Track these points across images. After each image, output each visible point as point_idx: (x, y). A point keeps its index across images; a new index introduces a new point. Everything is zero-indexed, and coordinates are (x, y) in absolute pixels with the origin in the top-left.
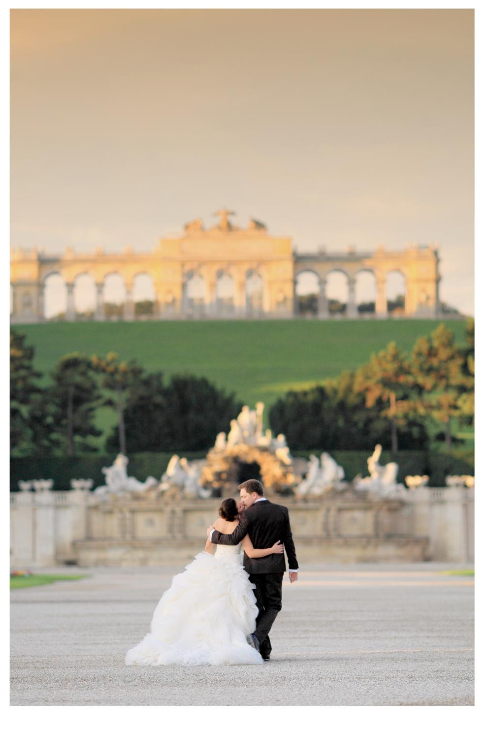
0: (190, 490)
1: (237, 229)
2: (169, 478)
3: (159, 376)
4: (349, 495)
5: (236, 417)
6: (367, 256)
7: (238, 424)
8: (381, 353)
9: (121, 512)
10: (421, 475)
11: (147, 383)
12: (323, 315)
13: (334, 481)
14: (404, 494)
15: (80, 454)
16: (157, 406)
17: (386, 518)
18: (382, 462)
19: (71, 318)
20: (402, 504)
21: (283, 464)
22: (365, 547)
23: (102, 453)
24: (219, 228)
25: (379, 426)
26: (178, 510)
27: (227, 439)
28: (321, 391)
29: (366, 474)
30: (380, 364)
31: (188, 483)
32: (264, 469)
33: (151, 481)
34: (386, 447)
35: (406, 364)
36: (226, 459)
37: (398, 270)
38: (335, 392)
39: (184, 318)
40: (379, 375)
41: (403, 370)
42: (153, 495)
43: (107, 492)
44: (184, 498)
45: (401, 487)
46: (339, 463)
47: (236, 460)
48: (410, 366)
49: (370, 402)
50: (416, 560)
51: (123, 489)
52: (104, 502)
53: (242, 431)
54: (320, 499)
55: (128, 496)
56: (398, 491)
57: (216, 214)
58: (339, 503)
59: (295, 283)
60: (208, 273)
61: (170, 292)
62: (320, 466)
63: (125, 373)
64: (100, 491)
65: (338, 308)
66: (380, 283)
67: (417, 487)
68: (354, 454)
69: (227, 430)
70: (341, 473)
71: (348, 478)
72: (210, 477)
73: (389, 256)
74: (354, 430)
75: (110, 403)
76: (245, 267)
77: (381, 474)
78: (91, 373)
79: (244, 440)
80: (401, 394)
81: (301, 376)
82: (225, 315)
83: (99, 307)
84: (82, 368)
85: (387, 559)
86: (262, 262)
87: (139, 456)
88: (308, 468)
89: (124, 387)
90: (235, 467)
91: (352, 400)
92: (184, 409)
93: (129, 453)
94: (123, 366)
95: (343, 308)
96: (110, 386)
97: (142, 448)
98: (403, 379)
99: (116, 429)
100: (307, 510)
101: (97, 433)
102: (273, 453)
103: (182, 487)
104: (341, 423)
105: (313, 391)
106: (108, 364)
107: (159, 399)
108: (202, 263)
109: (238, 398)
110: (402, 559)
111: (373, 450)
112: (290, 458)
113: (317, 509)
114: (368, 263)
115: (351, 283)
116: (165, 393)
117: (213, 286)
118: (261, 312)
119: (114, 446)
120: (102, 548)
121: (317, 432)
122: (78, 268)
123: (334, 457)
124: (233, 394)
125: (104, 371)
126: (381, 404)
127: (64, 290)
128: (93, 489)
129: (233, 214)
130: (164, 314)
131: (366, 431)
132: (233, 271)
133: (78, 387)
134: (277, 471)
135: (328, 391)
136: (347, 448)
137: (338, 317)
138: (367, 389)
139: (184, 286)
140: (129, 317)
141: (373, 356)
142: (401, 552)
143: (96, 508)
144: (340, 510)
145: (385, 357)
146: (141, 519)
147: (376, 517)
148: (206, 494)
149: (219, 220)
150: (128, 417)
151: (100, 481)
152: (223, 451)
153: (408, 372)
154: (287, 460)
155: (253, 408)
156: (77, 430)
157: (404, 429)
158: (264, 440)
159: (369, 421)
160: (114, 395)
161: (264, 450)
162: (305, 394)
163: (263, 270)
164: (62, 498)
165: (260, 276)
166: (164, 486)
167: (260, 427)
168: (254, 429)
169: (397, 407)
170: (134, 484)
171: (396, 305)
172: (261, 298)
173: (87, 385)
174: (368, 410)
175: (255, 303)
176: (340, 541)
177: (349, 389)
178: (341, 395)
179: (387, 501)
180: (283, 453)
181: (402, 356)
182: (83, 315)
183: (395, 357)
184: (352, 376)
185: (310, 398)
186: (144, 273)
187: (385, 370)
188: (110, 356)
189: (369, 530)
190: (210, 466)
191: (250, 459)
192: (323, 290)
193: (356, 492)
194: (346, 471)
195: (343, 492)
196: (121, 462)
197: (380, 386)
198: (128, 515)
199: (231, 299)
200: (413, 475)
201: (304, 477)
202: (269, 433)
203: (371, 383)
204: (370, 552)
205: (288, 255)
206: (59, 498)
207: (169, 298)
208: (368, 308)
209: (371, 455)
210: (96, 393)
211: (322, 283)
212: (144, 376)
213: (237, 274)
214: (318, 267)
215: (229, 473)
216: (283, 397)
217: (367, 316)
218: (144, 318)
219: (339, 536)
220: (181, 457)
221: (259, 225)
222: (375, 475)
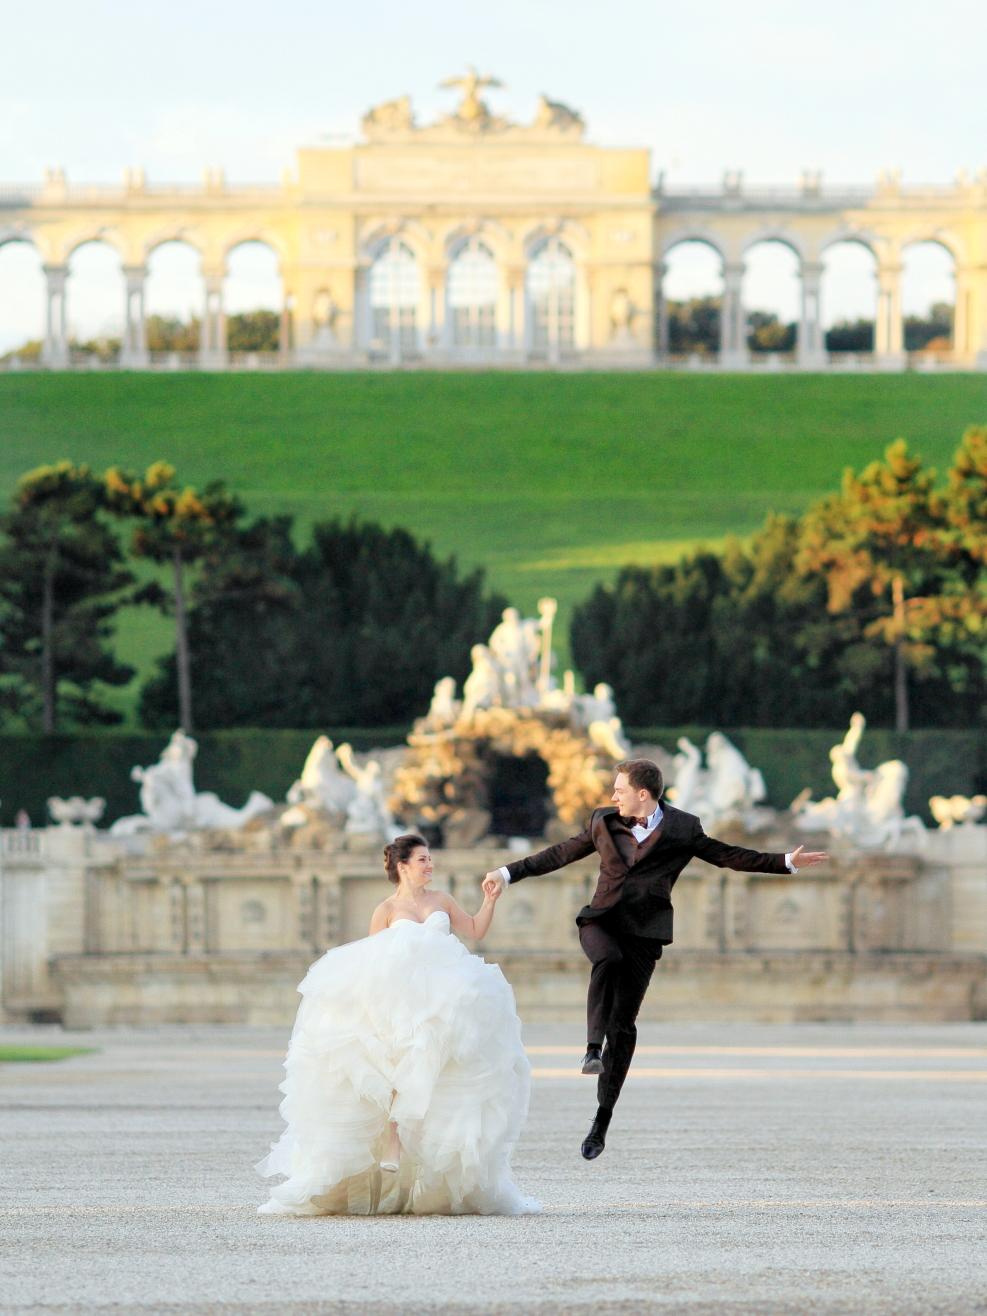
0: (360, 828)
1: (506, 126)
2: (303, 795)
3: (284, 524)
5: (485, 640)
6: (855, 202)
7: (493, 657)
8: (870, 470)
9: (180, 883)
10: (970, 796)
11: (250, 542)
12: (735, 360)
13: (738, 805)
14: (922, 841)
15: (72, 728)
16: (278, 604)
17: (873, 905)
18: (867, 759)
19: (57, 361)
20: (920, 867)
21: (606, 761)
22: (818, 982)
23: (131, 728)
24: (458, 121)
25: (861, 661)
26: (329, 878)
27: (459, 694)
28: (709, 566)
29: (826, 789)
30: (866, 498)
31: (357, 810)
33: (258, 802)
35: (934, 500)
37: (936, 241)
38: (748, 569)
39: (360, 362)
40: (864, 529)
41: (924, 516)
42: (263, 838)
43: (144, 831)
44: (345, 847)
45: (915, 822)
46: (752, 762)
47: (482, 747)
48: (944, 504)
49: (839, 600)
50: (952, 1017)
51: (184, 823)
52: (136, 857)
53: (501, 673)
55: (197, 840)
56: (906, 834)
57: (449, 85)
59: (659, 270)
60: (427, 240)
61: (324, 291)
62: (704, 765)
63: (193, 517)
64: (125, 827)
65: (777, 336)
66: (886, 272)
67: (959, 823)
69: (461, 672)
70: (758, 790)
71: (777, 799)
72: (414, 792)
73: (914, 203)
74: (796, 672)
75: (152, 595)
76: (526, 229)
77: (863, 789)
78: (102, 516)
79: (505, 698)
80: (918, 576)
81: (663, 525)
82: (472, 357)
83: (132, 327)
84: (78, 501)
85: (875, 1012)
86: (569, 215)
87: (223, 735)
89: (189, 556)
90: (480, 767)
91: (791, 591)
93: (200, 729)
94: (186, 499)
95: (786, 341)
96: (153, 550)
97: (239, 717)
98: (923, 539)
99: (169, 664)
101: (120, 676)
102: (584, 732)
103: (341, 820)
104: (762, 652)
106: (148, 494)
107: (283, 586)
109: (493, 585)
110: (915, 1012)
111: (846, 727)
112: (626, 743)
114: (855, 221)
115: (810, 271)
116: (300, 570)
117: (439, 277)
119: (161, 709)
120: (128, 979)
121: (698, 676)
122: (79, 226)
123: (738, 744)
125: (137, 510)
126: (870, 605)
128: (104, 823)
129: (493, 83)
130: (308, 351)
131: (827, 675)
132: (493, 235)
133: (67, 551)
134: (591, 779)
135: (729, 567)
136: (776, 720)
137: (774, 364)
138: (830, 565)
139: (361, 277)
140: (213, 360)
141: (848, 478)
142: (914, 995)
143: (112, 870)
145: (879, 480)
146: (230, 902)
147: (849, 901)
150: (196, 636)
151: (124, 802)
152: (447, 727)
153: (940, 523)
154: (619, 751)
155: (528, 613)
156: (65, 667)
157: (928, 671)
158: (558, 697)
159: (834, 650)
160: (164, 576)
161: (558, 722)
162: (669, 574)
163: (573, 235)
165: (565, 251)
166: (292, 816)
167: (549, 662)
168: (533, 670)
169: (910, 613)
170: (211, 809)
171: (924, 333)
172: (567, 311)
173: (95, 546)
174: (835, 618)
176: (756, 965)
177: (784, 564)
178: (762, 578)
179: (879, 860)
180: (607, 730)
181: (923, 479)
182: (89, 350)
183: (906, 482)
184: (793, 530)
185: (681, 589)
186: (256, 240)
187: (878, 517)
188: (154, 472)
189: (831, 936)
190: (416, 764)
191: (517, 748)
192: (734, 288)
193: (796, 837)
194: (770, 782)
196: (180, 752)
197: (865, 556)
198: (197, 891)
199: (488, 311)
200: (948, 794)
202: (570, 679)
203: (839, 549)
204: (831, 994)
205: (642, 198)
207: (322, 310)
208: (853, 339)
209: (841, 741)
210: (118, 568)
211: (733, 270)
212: (244, 524)
213: (507, 245)
214: (719, 229)
215: (465, 782)
216: (610, 582)
217: (850, 364)
218: (252, 364)
219: (752, 951)
220: (338, 742)
221: (563, 115)
222: (847, 792)
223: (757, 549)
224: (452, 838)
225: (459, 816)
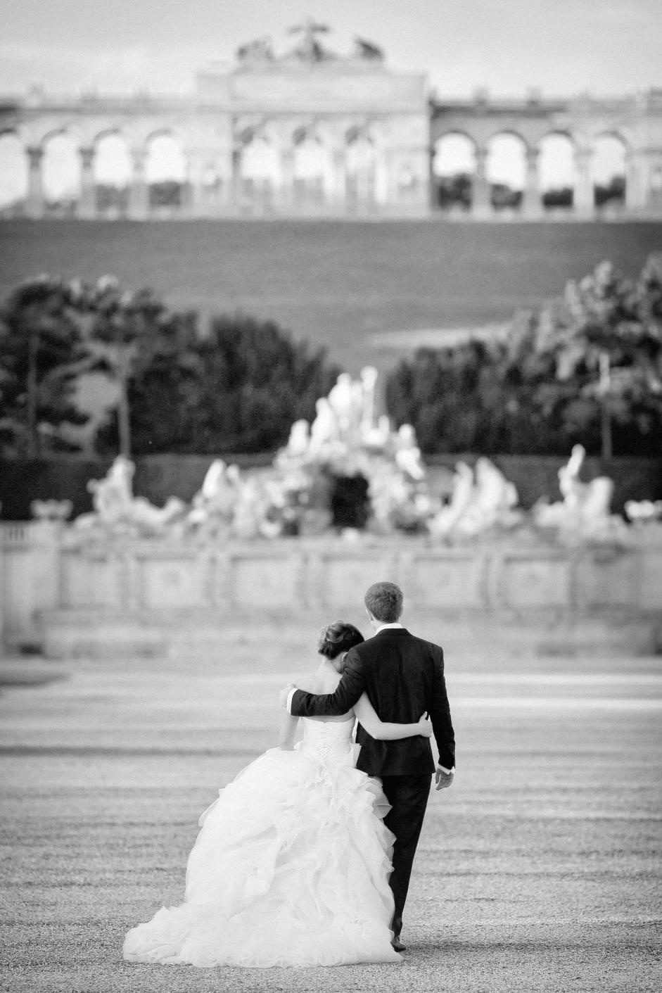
0: (243, 523)
1: (332, 57)
2: (206, 501)
3: (191, 319)
4: (525, 534)
5: (325, 393)
6: (560, 108)
7: (331, 406)
8: (586, 283)
9: (120, 558)
10: (653, 501)
11: (168, 331)
12: (482, 212)
13: (499, 508)
14: (622, 533)
15: (48, 455)
16: (188, 373)
17: (589, 576)
18: (585, 477)
19: (36, 213)
20: (619, 550)
21: (409, 479)
22: (551, 627)
23: (89, 455)
24: (299, 54)
25: (578, 413)
26: (223, 557)
27: (310, 433)
28: (478, 349)
29: (556, 497)
30: (583, 302)
31: (240, 511)
32: (375, 488)
33: (174, 506)
34: (592, 450)
35: (629, 302)
36: (308, 468)
37: (615, 134)
38: (503, 349)
39: (234, 214)
40: (582, 322)
42: (178, 530)
43: (97, 525)
44: (233, 536)
45: (617, 521)
46: (508, 476)
47: (325, 469)
48: (635, 306)
49: (565, 369)
50: (642, 653)
51: (125, 519)
52: (92, 542)
53: (337, 418)
54: (474, 540)
55: (134, 531)
56: (611, 527)
57: (295, 30)
58: (508, 547)
59: (432, 153)
60: (279, 134)
61: (211, 166)
62: (475, 482)
63: (130, 312)
64: (85, 522)
65: (508, 199)
66: (583, 155)
67: (646, 520)
68: (534, 461)
69: (311, 417)
70: (512, 496)
71: (525, 504)
72: (279, 500)
73: (600, 108)
74: (535, 419)
75: (103, 366)
76: (345, 125)
77: (583, 498)
78: (70, 313)
79: (342, 436)
80: (618, 354)
81: (441, 320)
82: (309, 211)
83: (85, 191)
84: (54, 302)
85: (591, 648)
86: (375, 115)
87: (152, 461)
88: (453, 486)
89: (128, 338)
90: (324, 483)
91: (533, 366)
92: (234, 378)
93: (136, 453)
94: (127, 299)
95: (515, 200)
96: (104, 335)
97: (161, 448)
98: (623, 329)
99: (114, 413)
100: (450, 559)
101: (79, 419)
102: (392, 459)
103: (229, 517)
104: (512, 406)
105: (463, 349)
106: (100, 297)
107: (190, 360)
108: (270, 116)
109: (332, 359)
111: (567, 454)
112: (422, 467)
113: (467, 559)
114: (561, 121)
115: (532, 154)
116: (203, 350)
117: (287, 158)
118: (372, 203)
119: (108, 441)
120: (85, 624)
121: (469, 421)
122: (50, 123)
123: (499, 466)
124: (322, 353)
125: (92, 308)
126: (584, 372)
127: (22, 162)
128: (71, 518)
129: (324, 29)
130: (199, 207)
131: (557, 421)
132: (324, 131)
133: (46, 336)
134: (399, 490)
135: (492, 349)
136: (523, 451)
137: (507, 216)
138: (560, 347)
139: (236, 157)
140: (139, 211)
141: (570, 289)
143: (76, 551)
144: (509, 560)
145: (591, 290)
146: (156, 573)
147: (573, 574)
148: (272, 529)
149: (298, 41)
150: (133, 393)
151: (84, 505)
152: (302, 454)
153: (633, 317)
154: (417, 471)
155: (356, 377)
156: (46, 414)
157: (624, 418)
158: (377, 434)
159: (562, 403)
160: (112, 353)
161: (376, 452)
162: (450, 353)
163: (376, 131)
164: (16, 533)
165: (370, 140)
166: (198, 515)
167: (370, 411)
168: (360, 417)
169: (612, 379)
170: (143, 510)
171: (610, 194)
172: (371, 180)
173: (63, 333)
174: (562, 383)
175: (362, 189)
176: (509, 616)
177: (528, 346)
178: (513, 355)
179: (593, 546)
180: (409, 457)
181: (622, 289)
182: (55, 206)
183: (610, 290)
184: (534, 323)
185: (460, 361)
186: (166, 132)
187: (591, 314)
188: (104, 282)
189: (560, 595)
190: (280, 479)
191: (350, 469)
192: (481, 167)
193: (537, 529)
194: (521, 492)
195: (514, 529)
196: (121, 471)
197: (583, 341)
198: (133, 565)
199: (319, 180)
200: (638, 499)
201: (447, 501)
202: (385, 423)
203: (566, 336)
204: (560, 635)
205: (421, 105)
206: (11, 533)
207: (210, 178)
208: (560, 199)
209: (565, 463)
210: (78, 347)
211: (481, 153)
212: (164, 318)
213: (331, 136)
214: (473, 126)
215: (313, 493)
216: (411, 359)
217: (559, 215)
218: (164, 213)
219: (507, 606)
220: (228, 464)
221: (370, 51)
222: (571, 500)
223: (510, 336)
224: (305, 529)
225: (310, 515)
